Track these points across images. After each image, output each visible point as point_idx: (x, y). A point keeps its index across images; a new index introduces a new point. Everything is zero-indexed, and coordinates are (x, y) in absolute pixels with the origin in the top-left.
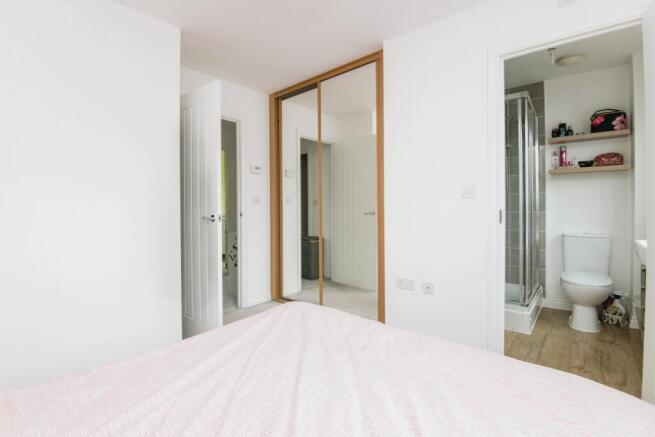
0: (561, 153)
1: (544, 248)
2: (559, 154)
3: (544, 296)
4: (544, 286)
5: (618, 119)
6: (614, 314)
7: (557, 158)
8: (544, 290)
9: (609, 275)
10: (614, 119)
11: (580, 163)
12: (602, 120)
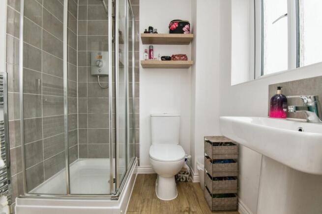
0: (150, 51)
1: (139, 127)
2: (148, 51)
3: (139, 165)
4: (138, 157)
5: (187, 26)
6: (184, 174)
7: (148, 55)
8: (139, 160)
9: (180, 144)
10: (184, 26)
11: (162, 57)
12: (177, 26)
